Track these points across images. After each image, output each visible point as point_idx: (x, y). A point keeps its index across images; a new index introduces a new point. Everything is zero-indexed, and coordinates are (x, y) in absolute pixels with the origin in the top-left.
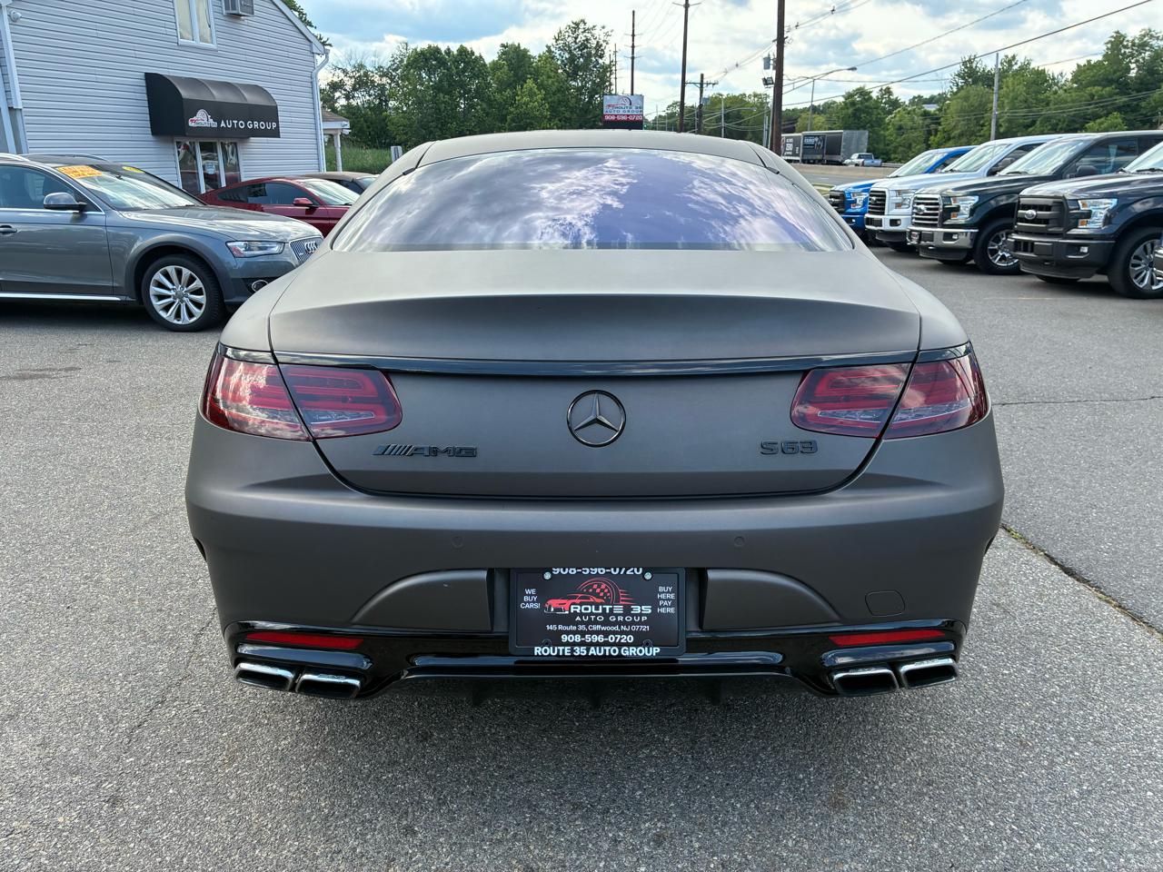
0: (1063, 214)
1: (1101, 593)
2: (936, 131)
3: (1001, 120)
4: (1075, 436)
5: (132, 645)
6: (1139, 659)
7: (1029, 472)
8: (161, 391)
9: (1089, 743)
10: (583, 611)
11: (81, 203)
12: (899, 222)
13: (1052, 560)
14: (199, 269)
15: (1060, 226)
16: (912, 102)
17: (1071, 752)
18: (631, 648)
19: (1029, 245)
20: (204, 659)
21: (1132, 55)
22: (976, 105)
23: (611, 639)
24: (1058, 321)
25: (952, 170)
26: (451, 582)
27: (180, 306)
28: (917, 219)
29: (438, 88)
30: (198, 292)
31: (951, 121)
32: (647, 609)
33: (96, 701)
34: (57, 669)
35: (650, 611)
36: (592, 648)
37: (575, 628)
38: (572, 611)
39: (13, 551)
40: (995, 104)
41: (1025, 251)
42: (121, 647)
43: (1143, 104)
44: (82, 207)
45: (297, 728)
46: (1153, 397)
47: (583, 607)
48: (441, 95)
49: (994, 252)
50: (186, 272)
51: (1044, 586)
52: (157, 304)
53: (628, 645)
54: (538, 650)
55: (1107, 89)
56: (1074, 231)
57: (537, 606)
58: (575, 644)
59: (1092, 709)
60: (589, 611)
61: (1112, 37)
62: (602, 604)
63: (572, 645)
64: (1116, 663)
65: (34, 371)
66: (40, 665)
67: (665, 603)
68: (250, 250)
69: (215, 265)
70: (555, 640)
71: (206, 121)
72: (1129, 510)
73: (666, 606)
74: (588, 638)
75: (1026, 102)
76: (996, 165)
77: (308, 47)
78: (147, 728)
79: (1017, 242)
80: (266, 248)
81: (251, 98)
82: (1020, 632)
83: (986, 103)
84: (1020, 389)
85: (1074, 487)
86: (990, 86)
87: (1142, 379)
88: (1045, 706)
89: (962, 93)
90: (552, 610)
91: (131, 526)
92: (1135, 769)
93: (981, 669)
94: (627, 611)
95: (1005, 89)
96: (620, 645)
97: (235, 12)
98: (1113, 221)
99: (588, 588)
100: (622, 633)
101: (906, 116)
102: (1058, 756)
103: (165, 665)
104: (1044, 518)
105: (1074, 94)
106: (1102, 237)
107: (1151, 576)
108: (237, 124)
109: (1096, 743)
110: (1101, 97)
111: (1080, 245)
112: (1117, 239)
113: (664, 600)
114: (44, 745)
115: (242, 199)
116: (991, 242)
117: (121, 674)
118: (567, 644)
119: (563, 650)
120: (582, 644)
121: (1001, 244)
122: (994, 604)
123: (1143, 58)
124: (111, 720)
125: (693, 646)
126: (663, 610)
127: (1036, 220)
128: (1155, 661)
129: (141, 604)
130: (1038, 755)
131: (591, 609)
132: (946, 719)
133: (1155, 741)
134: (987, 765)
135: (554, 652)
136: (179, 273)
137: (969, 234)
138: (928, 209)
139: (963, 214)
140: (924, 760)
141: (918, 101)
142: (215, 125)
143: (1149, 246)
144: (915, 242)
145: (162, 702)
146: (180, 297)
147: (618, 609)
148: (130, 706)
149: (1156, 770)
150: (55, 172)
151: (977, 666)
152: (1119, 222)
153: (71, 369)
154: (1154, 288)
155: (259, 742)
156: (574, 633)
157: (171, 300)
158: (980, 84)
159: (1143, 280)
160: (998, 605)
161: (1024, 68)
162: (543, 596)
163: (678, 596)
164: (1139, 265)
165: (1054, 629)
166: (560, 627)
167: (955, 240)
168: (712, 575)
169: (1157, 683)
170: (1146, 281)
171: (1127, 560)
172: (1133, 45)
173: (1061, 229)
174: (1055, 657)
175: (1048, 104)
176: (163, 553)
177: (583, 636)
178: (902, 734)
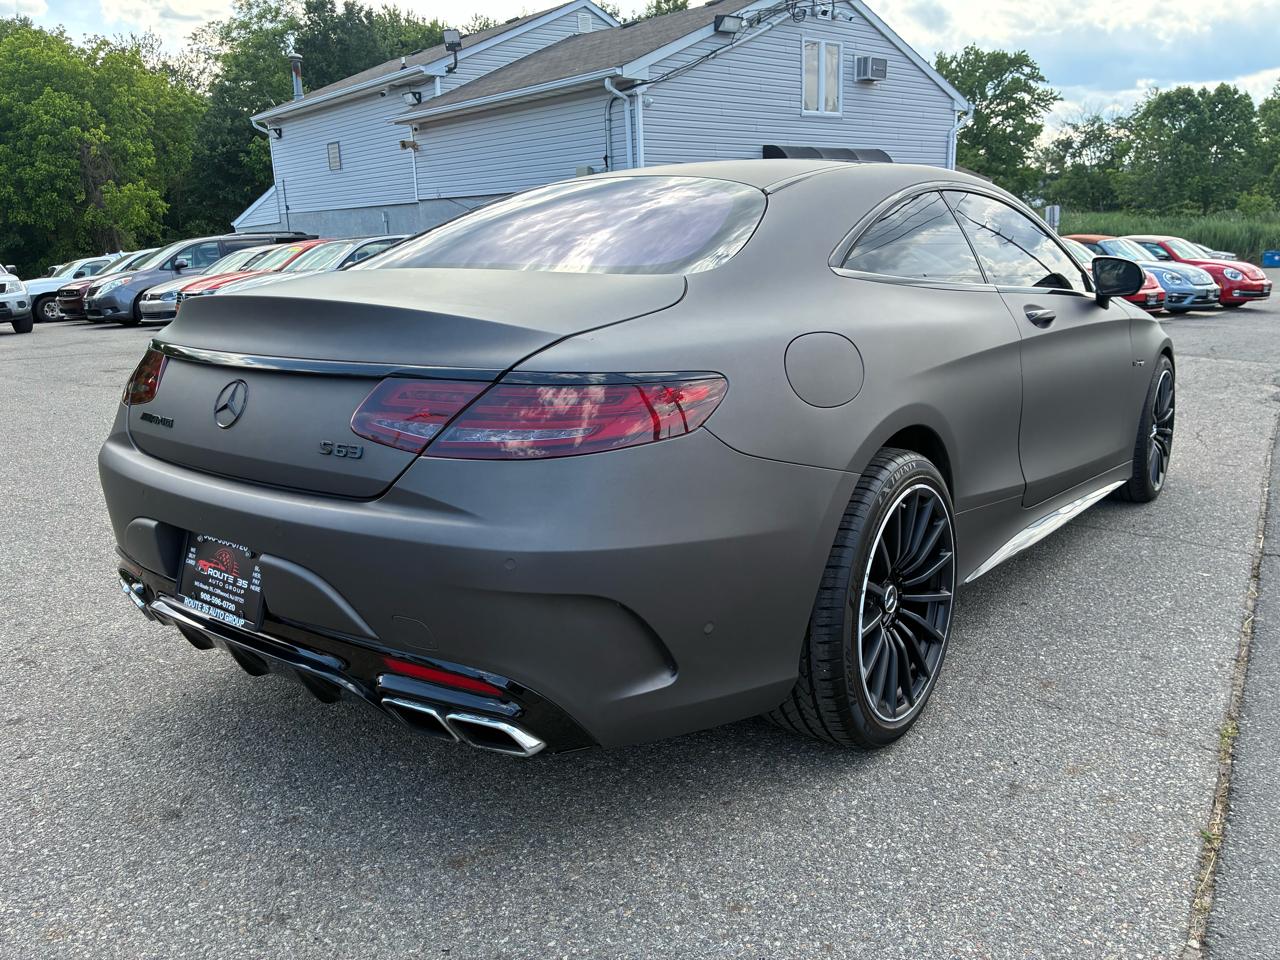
10: (214, 575)
18: (232, 617)
23: (224, 604)
29: (1184, 135)
35: (247, 586)
36: (212, 609)
37: (208, 588)
38: (208, 573)
47: (214, 571)
48: (1185, 144)
53: (231, 613)
54: (186, 600)
57: (194, 563)
58: (205, 602)
60: (217, 576)
62: (224, 572)
70: (197, 595)
73: (255, 584)
74: (213, 599)
77: (949, 105)
90: (200, 569)
94: (235, 581)
96: (227, 611)
97: (865, 78)
99: (219, 555)
100: (230, 600)
113: (255, 579)
118: (202, 600)
119: (198, 605)
120: (209, 603)
126: (253, 587)
131: (218, 574)
135: (193, 604)
147: (231, 579)
156: (207, 592)
162: (197, 556)
166: (202, 585)
168: (263, 558)
177: (211, 597)
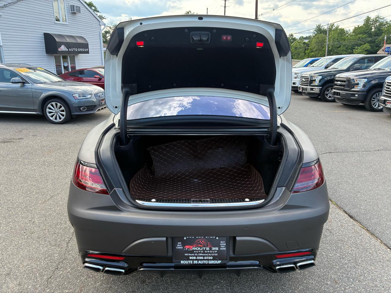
0: (350, 84)
1: (361, 225)
2: (308, 49)
3: (329, 46)
4: (353, 165)
5: (46, 247)
6: (373, 250)
7: (338, 179)
8: (51, 147)
9: (357, 281)
10: (196, 249)
11: (23, 81)
12: (296, 83)
13: (346, 212)
14: (63, 103)
15: (348, 88)
16: (300, 39)
17: (351, 285)
18: (212, 261)
19: (338, 93)
20: (70, 252)
21: (373, 24)
22: (321, 40)
23: (205, 258)
24: (348, 121)
25: (313, 66)
26: (154, 241)
27: (57, 116)
28: (301, 83)
30: (63, 111)
31: (313, 45)
32: (217, 249)
33: (35, 268)
34: (22, 256)
35: (218, 249)
36: (199, 261)
37: (194, 255)
38: (193, 249)
39: (5, 210)
40: (327, 40)
41: (337, 95)
42: (43, 247)
43: (376, 40)
44: (24, 82)
45: (102, 278)
46: (379, 150)
47: (196, 248)
49: (327, 95)
50: (59, 104)
51: (343, 223)
52: (49, 115)
53: (211, 260)
54: (182, 262)
55: (364, 35)
56: (353, 89)
57: (182, 248)
58: (194, 260)
59: (358, 269)
60: (198, 249)
61: (366, 18)
62: (202, 247)
63: (193, 260)
64: (366, 251)
65: (8, 139)
66: (17, 254)
67: (223, 247)
68: (80, 97)
69: (68, 102)
70: (187, 258)
71: (64, 49)
72: (370, 193)
73: (223, 248)
74: (198, 258)
75: (337, 39)
76: (328, 65)
77: (99, 23)
78: (53, 278)
79: (334, 92)
80: (85, 96)
81: (80, 41)
82: (335, 240)
83: (324, 40)
84: (335, 147)
85: (353, 185)
86: (326, 34)
87: (375, 143)
88: (343, 268)
89: (316, 36)
90: (187, 249)
91: (43, 201)
92: (371, 290)
93: (323, 254)
94: (211, 249)
95: (331, 35)
96: (208, 260)
97: (74, 12)
98: (366, 86)
99: (198, 242)
100: (209, 256)
101: (298, 44)
102: (347, 286)
103: (57, 255)
104: (343, 197)
105: (353, 37)
106: (362, 91)
107: (377, 219)
108: (75, 49)
109: (359, 281)
110: (363, 38)
111: (355, 94)
112: (367, 92)
113: (222, 246)
114: (20, 285)
115: (77, 76)
116: (326, 91)
117: (43, 258)
118: (191, 260)
119: (190, 262)
120: (196, 260)
121: (329, 92)
122: (327, 230)
123: (376, 25)
124: (41, 275)
125: (232, 259)
126: (222, 249)
127: (341, 85)
128: (378, 250)
129: (48, 231)
130: (341, 286)
131: (199, 249)
132: (312, 273)
133: (378, 280)
134: (325, 290)
135: (187, 262)
136: (56, 105)
137: (319, 89)
138: (305, 80)
139: (317, 82)
140: (305, 289)
141: (302, 38)
142: (67, 50)
143: (378, 94)
144: (301, 91)
145: (57, 269)
146: (57, 113)
147: (208, 249)
148: (47, 270)
149: (378, 291)
150: (14, 71)
151: (322, 253)
152: (368, 86)
153: (20, 139)
154: (379, 108)
155: (90, 284)
156: (194, 256)
157: (53, 113)
158: (322, 33)
159: (376, 106)
160: (328, 230)
161: (337, 28)
162: (184, 245)
163: (227, 244)
164: (374, 101)
165: (346, 239)
166: (189, 254)
167: (314, 90)
168: (238, 238)
169: (379, 259)
170: (377, 106)
171: (370, 213)
172: (373, 21)
173: (349, 89)
174: (347, 249)
175: (345, 40)
176: (55, 211)
177: (196, 257)
178: (297, 279)
